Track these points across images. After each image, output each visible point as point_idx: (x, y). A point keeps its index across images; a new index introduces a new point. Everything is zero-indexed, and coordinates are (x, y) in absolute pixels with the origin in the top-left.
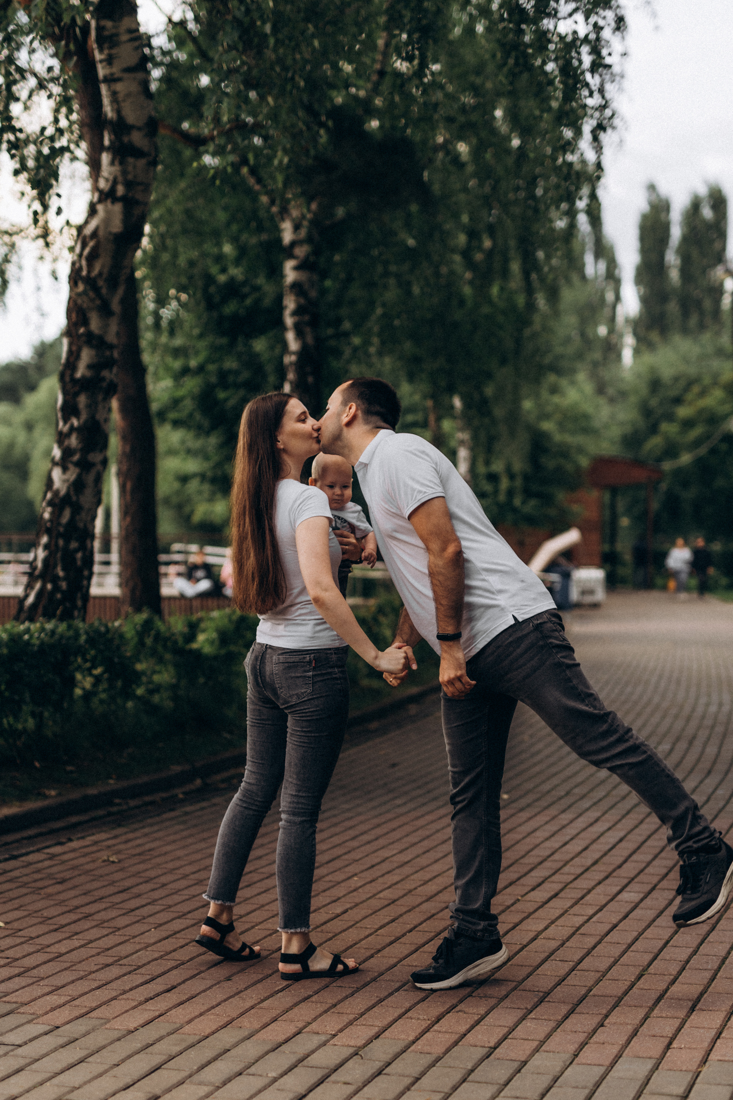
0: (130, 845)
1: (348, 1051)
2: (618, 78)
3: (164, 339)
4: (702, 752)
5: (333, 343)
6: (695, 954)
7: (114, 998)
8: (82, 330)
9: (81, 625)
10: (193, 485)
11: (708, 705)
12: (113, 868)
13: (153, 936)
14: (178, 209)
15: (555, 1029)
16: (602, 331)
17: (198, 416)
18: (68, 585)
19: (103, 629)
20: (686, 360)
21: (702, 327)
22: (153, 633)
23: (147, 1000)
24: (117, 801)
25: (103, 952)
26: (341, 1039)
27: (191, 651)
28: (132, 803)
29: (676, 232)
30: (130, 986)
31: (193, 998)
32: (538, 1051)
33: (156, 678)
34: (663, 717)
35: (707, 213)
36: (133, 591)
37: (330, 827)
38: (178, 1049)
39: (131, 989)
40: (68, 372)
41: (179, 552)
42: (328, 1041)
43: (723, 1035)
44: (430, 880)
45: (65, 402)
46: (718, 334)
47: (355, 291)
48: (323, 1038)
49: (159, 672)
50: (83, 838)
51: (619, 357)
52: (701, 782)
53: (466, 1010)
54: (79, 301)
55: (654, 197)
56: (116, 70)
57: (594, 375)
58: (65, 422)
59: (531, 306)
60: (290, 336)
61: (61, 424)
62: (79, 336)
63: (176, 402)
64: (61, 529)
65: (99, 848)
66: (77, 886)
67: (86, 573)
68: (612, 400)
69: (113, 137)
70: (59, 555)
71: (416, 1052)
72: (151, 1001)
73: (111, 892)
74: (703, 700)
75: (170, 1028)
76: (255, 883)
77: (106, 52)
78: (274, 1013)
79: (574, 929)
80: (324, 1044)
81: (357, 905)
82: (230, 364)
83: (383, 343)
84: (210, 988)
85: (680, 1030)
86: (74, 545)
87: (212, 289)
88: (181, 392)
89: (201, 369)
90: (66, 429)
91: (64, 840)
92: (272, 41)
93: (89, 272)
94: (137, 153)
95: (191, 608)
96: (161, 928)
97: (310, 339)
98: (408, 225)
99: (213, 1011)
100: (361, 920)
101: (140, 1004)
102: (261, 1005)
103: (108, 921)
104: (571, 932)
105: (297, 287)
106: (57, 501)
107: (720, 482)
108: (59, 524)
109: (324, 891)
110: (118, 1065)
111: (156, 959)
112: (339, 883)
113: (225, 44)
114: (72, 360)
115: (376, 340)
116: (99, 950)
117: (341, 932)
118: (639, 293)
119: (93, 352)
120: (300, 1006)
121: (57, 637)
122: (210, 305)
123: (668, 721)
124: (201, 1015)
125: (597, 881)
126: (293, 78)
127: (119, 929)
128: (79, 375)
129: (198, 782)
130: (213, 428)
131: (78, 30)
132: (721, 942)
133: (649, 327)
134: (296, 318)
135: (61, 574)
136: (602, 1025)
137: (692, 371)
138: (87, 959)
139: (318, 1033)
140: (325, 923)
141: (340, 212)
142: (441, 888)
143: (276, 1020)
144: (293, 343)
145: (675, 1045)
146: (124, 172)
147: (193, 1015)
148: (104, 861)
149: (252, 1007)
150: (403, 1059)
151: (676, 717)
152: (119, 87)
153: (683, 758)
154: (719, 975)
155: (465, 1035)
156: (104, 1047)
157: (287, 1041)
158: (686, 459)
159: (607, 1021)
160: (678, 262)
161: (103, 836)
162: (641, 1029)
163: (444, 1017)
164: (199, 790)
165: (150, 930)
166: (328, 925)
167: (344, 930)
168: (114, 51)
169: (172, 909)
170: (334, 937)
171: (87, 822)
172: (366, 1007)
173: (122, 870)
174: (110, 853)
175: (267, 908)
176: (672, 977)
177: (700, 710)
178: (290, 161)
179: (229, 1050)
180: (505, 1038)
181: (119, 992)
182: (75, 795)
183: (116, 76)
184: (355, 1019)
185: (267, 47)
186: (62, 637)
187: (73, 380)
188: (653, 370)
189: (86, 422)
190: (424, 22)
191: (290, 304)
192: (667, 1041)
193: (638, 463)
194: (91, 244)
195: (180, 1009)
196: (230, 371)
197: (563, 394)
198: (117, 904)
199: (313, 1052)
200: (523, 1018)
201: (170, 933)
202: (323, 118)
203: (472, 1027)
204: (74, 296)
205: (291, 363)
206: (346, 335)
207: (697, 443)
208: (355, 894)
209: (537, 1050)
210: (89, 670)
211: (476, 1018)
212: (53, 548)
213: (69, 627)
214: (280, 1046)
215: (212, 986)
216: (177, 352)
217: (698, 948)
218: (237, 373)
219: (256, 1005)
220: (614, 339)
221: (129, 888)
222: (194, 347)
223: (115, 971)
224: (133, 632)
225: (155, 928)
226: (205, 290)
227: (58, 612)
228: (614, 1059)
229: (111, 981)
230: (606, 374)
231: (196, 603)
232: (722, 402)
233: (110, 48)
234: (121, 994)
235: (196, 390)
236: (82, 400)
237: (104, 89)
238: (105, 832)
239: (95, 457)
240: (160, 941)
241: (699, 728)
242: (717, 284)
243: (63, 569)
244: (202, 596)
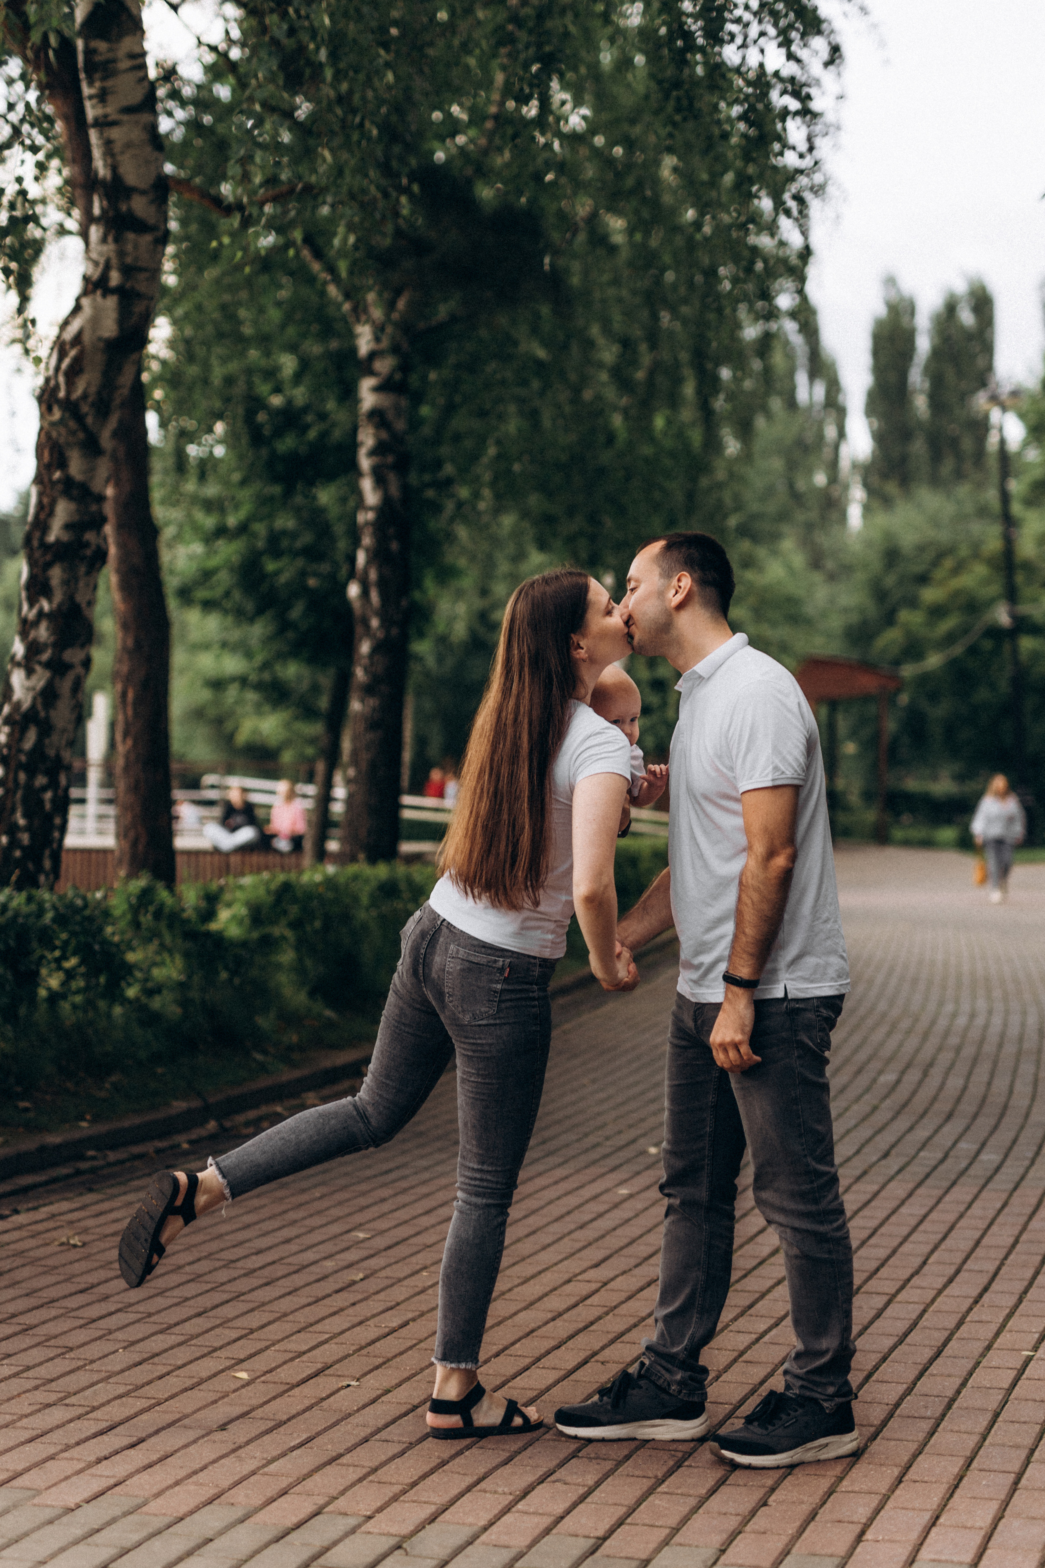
0: (102, 1219)
1: (387, 1543)
2: (832, 130)
3: (190, 486)
4: (941, 1088)
5: (430, 493)
6: (909, 1394)
7: (52, 1458)
8: (57, 475)
9: (47, 896)
10: (232, 693)
11: (954, 1015)
12: (73, 1255)
13: (122, 1359)
14: (210, 305)
15: (695, 1510)
16: (820, 479)
17: (237, 595)
18: (32, 838)
19: (79, 902)
20: (935, 522)
21: (959, 475)
22: (151, 909)
23: (99, 1461)
24: (91, 1153)
25: (44, 1384)
26: (380, 1524)
27: (208, 934)
28: (112, 1156)
29: (923, 344)
30: (77, 1439)
31: (167, 1457)
32: (667, 1544)
33: (157, 973)
34: (889, 1034)
35: (967, 317)
36: (134, 844)
37: (395, 1195)
38: (136, 1537)
39: (78, 1444)
40: (37, 534)
41: (213, 787)
42: (359, 1526)
43: (941, 1520)
44: (533, 1277)
45: (32, 578)
46: (980, 486)
47: (461, 422)
48: (352, 1522)
49: (163, 964)
50: (35, 1208)
51: (843, 517)
52: (936, 1131)
53: (569, 1479)
54: (54, 434)
55: (893, 293)
56: (111, 110)
57: (807, 542)
58: (31, 605)
59: (713, 444)
60: (367, 485)
61: (25, 607)
62: (53, 483)
63: (207, 575)
64: (23, 758)
65: (58, 1224)
66: (18, 1283)
67: (58, 821)
68: (832, 577)
69: (105, 203)
70: (19, 795)
71: (488, 1545)
72: (105, 1462)
73: (67, 1292)
74: (949, 1008)
75: (127, 1504)
76: (278, 1279)
77: (98, 84)
78: (284, 1483)
79: (736, 1354)
80: (353, 1531)
81: (422, 1314)
82: (285, 522)
83: (498, 496)
84: (195, 1441)
85: (878, 1513)
86: (41, 780)
87: (261, 417)
88: (214, 562)
89: (243, 529)
90: (32, 615)
91: (7, 1212)
92: (329, 74)
93: (69, 392)
94: (140, 226)
95: (228, 866)
96: (132, 1348)
97: (394, 490)
98: (535, 331)
99: (195, 1478)
100: (426, 1338)
101: (90, 1466)
102: (266, 1469)
103: (56, 1337)
104: (732, 1358)
105: (377, 416)
106: (17, 717)
107: (982, 694)
108: (20, 751)
109: (378, 1292)
110: (45, 1563)
111: (120, 1397)
112: (400, 1280)
113: (260, 75)
114: (42, 516)
115: (487, 492)
116: (39, 1382)
117: (395, 1356)
118: (871, 425)
119: (72, 506)
120: (324, 1470)
121: (10, 914)
122: (257, 438)
123: (897, 1037)
124: (177, 1483)
125: (775, 1281)
126: (361, 125)
127: (71, 1349)
128: (51, 538)
129: (212, 1125)
130: (260, 611)
131: (51, 53)
132: (949, 1376)
133: (885, 476)
134: (375, 460)
135: (22, 822)
136: (765, 1504)
137: (944, 536)
138: (19, 1395)
139: (346, 1514)
140: (373, 1342)
141: (443, 311)
142: (548, 1289)
143: (286, 1493)
144: (370, 494)
145: (869, 1536)
146: (121, 254)
147: (164, 1485)
148: (62, 1244)
149: (253, 1473)
150: (467, 1556)
151: (909, 1032)
152: (115, 133)
153: (914, 1093)
154: (941, 1426)
155: (562, 1518)
156: (26, 1534)
157: (298, 1526)
158: (934, 661)
159: (773, 1498)
160: (927, 385)
161: (65, 1206)
162: (821, 1511)
163: (533, 1489)
164: (212, 1137)
165: (117, 1351)
166: (378, 1344)
167: (401, 1353)
168: (109, 83)
169: (152, 1319)
170: (384, 1363)
171: (46, 1183)
172: (421, 1474)
173: (86, 1258)
174: (71, 1233)
175: (291, 1318)
176: (872, 1429)
177: (942, 1023)
178: (358, 240)
179: (211, 1540)
180: (620, 1523)
181: (59, 1448)
182: (29, 1144)
183: (110, 119)
184: (404, 1492)
185: (323, 81)
186: (17, 914)
187: (45, 547)
188: (889, 536)
189: (60, 605)
190: (547, 49)
191: (367, 438)
192: (858, 1529)
193: (866, 666)
194: (73, 353)
195: (145, 1476)
196: (284, 533)
197: (761, 570)
198: (73, 1310)
199: (335, 1543)
200: (651, 1491)
201: (146, 1356)
202: (404, 181)
203: (575, 1505)
204: (46, 425)
205: (367, 523)
206: (449, 482)
207: (950, 639)
208: (422, 1297)
209: (666, 1542)
210: (58, 961)
211: (581, 1490)
212: (11, 784)
213: (30, 899)
214: (288, 1534)
215: (199, 1438)
216: (209, 505)
217: (914, 1384)
218: (293, 535)
219: (259, 1468)
220: (836, 492)
221: (93, 1287)
222: (233, 498)
223: (58, 1415)
224: (125, 906)
225: (125, 1348)
226: (249, 418)
227: (14, 878)
228: (777, 1558)
229: (51, 1430)
230: (822, 539)
231: (234, 860)
232: (986, 582)
233: (104, 79)
234: (62, 1451)
235: (235, 559)
236: (56, 574)
237: (94, 136)
238: (66, 1199)
239: (73, 655)
240: (129, 1368)
241: (940, 1049)
242: (980, 416)
243: (25, 815)
244: (244, 849)
